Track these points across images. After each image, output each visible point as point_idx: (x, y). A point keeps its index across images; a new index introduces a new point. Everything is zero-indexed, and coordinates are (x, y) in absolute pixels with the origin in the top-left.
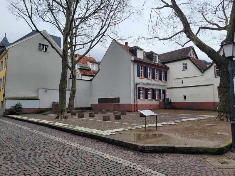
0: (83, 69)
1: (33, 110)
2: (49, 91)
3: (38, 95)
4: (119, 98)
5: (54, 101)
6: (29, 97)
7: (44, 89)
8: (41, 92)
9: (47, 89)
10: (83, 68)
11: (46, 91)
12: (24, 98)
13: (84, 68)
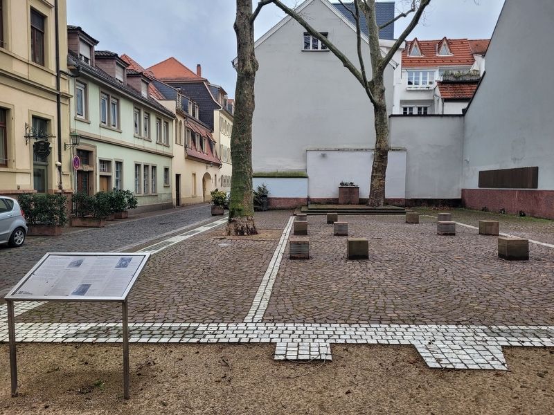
0: (452, 83)
1: (295, 203)
2: (330, 155)
3: (306, 167)
4: (537, 168)
5: (345, 181)
6: (285, 171)
7: (318, 150)
8: (313, 158)
9: (326, 150)
10: (451, 79)
11: (324, 156)
12: (274, 173)
13: (456, 77)
